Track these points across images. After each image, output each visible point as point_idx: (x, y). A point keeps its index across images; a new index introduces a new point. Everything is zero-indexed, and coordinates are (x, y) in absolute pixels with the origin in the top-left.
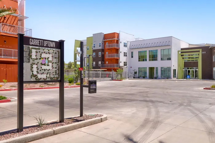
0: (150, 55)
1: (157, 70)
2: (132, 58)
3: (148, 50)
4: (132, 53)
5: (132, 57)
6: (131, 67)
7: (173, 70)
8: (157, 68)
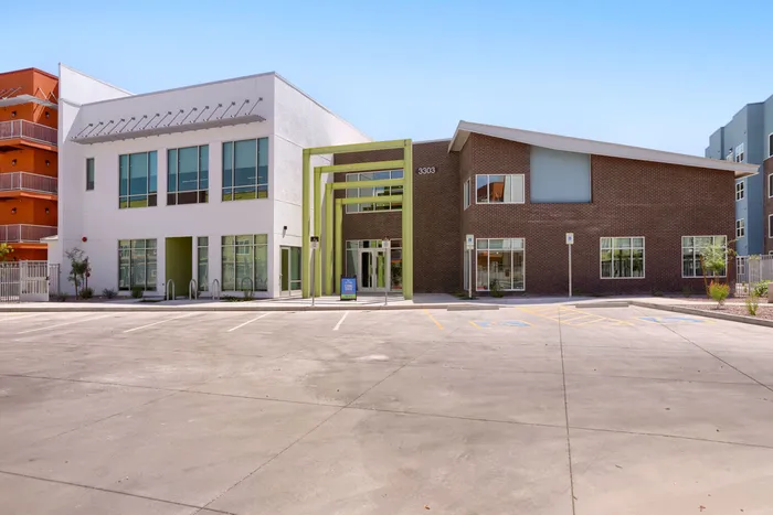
0: (172, 172)
1: (202, 252)
2: (90, 192)
3: (161, 145)
4: (90, 162)
5: (90, 186)
6: (85, 239)
7: (284, 253)
8: (203, 241)
